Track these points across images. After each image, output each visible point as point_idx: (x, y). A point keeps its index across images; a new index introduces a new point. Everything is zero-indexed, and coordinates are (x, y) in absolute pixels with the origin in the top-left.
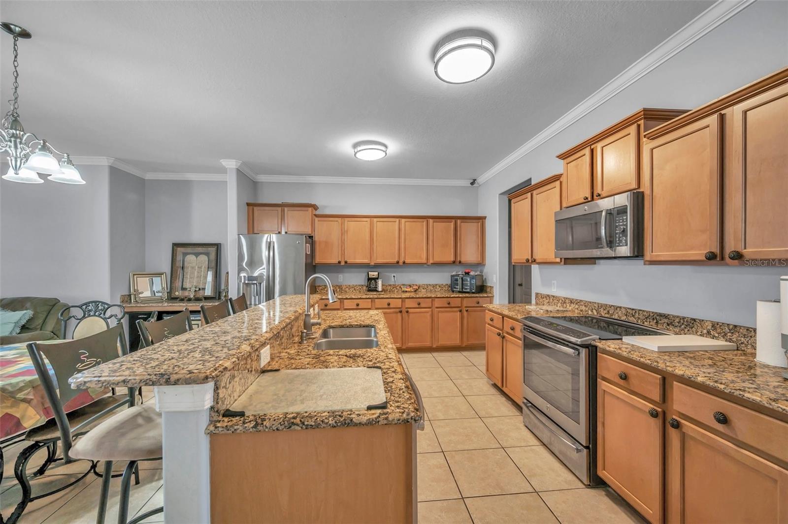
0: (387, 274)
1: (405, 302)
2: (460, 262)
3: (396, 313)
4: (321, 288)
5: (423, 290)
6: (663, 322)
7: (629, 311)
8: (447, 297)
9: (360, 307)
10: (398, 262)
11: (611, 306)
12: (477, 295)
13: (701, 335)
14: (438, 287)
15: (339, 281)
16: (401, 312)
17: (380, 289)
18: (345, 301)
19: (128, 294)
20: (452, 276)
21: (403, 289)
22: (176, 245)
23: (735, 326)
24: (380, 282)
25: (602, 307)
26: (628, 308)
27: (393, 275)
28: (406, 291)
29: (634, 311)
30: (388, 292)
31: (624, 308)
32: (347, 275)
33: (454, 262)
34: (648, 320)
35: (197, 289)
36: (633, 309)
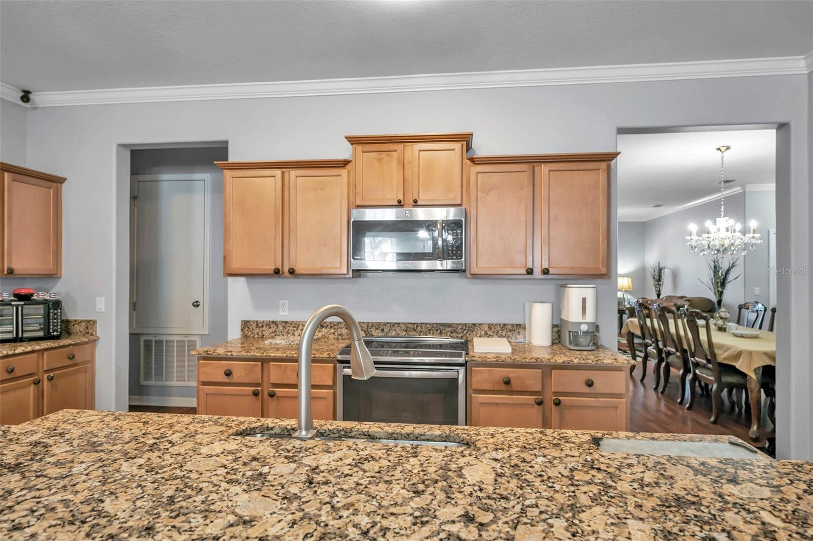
6: (446, 331)
7: (409, 326)
8: (8, 356)
11: (385, 324)
13: (480, 336)
23: (504, 325)
25: (373, 326)
26: (409, 323)
29: (416, 325)
31: (403, 323)
34: (432, 332)
36: (414, 324)
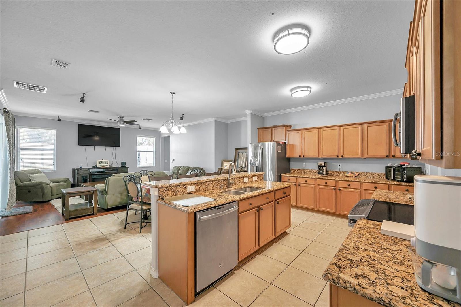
0: (334, 164)
1: (338, 183)
2: (394, 156)
3: (332, 189)
4: (293, 170)
5: (362, 176)
8: (374, 183)
9: (307, 183)
10: (338, 156)
12: (407, 184)
14: (377, 175)
15: (303, 167)
16: (335, 189)
17: (324, 173)
18: (299, 178)
19: (221, 168)
20: (387, 167)
21: (346, 174)
22: (236, 149)
24: (324, 169)
27: (338, 165)
28: (348, 176)
30: (334, 176)
32: (308, 164)
33: (388, 156)
35: (242, 168)
